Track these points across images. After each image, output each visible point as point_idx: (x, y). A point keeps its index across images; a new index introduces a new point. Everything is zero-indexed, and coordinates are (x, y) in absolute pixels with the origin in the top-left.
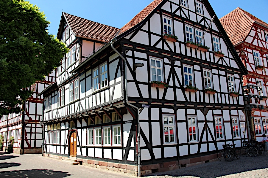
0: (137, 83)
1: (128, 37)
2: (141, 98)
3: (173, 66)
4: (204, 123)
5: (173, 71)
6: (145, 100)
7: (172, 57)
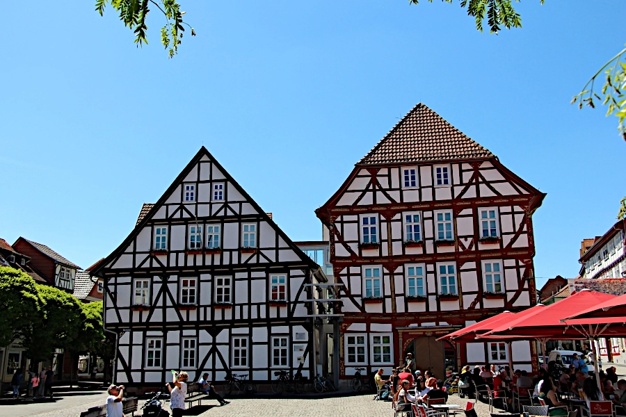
0: (117, 309)
1: (108, 266)
2: (121, 323)
3: (165, 283)
4: (211, 346)
5: (164, 290)
6: (126, 324)
7: (164, 272)
